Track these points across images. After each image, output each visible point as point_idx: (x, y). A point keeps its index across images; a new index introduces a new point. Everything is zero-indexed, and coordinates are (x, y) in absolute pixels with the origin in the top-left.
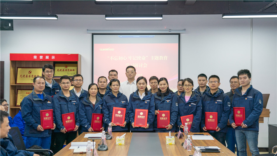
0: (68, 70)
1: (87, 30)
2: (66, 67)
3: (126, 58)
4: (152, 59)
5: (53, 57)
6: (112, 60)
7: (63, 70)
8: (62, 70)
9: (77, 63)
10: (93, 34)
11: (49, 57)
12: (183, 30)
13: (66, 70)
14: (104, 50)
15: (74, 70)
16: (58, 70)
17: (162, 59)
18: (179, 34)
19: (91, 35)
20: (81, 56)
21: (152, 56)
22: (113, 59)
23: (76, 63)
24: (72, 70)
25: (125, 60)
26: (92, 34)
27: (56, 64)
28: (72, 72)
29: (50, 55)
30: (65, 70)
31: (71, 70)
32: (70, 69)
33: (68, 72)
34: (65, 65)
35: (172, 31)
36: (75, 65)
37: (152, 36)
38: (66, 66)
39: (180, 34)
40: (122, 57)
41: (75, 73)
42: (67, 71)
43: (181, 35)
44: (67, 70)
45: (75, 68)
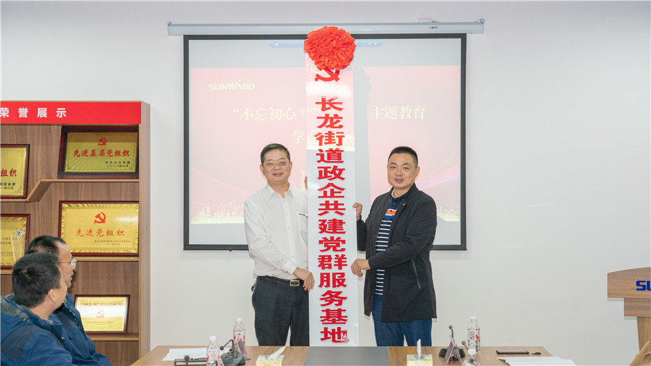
0: (110, 152)
1: (169, 24)
2: (103, 142)
3: (295, 115)
4: (377, 118)
5: (61, 113)
6: (247, 119)
7: (93, 154)
8: (89, 153)
9: (138, 132)
10: (187, 38)
11: (48, 112)
12: (476, 23)
13: (102, 153)
14: (222, 87)
15: (126, 153)
16: (77, 152)
17: (409, 116)
18: (463, 37)
19: (180, 41)
20: (148, 106)
21: (377, 108)
22: (253, 116)
23: (135, 129)
24: (122, 154)
25: (292, 118)
26: (184, 36)
27: (69, 134)
28: (122, 158)
29: (52, 106)
30: (97, 153)
31: (118, 153)
32: (114, 151)
33: (109, 159)
34: (100, 138)
35: (439, 27)
36: (131, 135)
37: (375, 41)
38: (101, 141)
39: (466, 34)
40: (281, 110)
41: (131, 161)
42: (106, 155)
43: (469, 38)
44: (106, 152)
45: (130, 146)
